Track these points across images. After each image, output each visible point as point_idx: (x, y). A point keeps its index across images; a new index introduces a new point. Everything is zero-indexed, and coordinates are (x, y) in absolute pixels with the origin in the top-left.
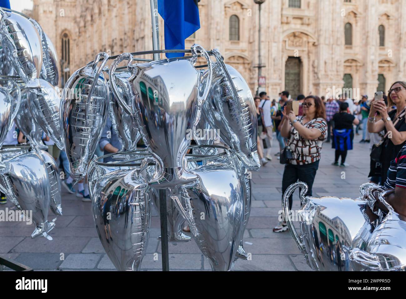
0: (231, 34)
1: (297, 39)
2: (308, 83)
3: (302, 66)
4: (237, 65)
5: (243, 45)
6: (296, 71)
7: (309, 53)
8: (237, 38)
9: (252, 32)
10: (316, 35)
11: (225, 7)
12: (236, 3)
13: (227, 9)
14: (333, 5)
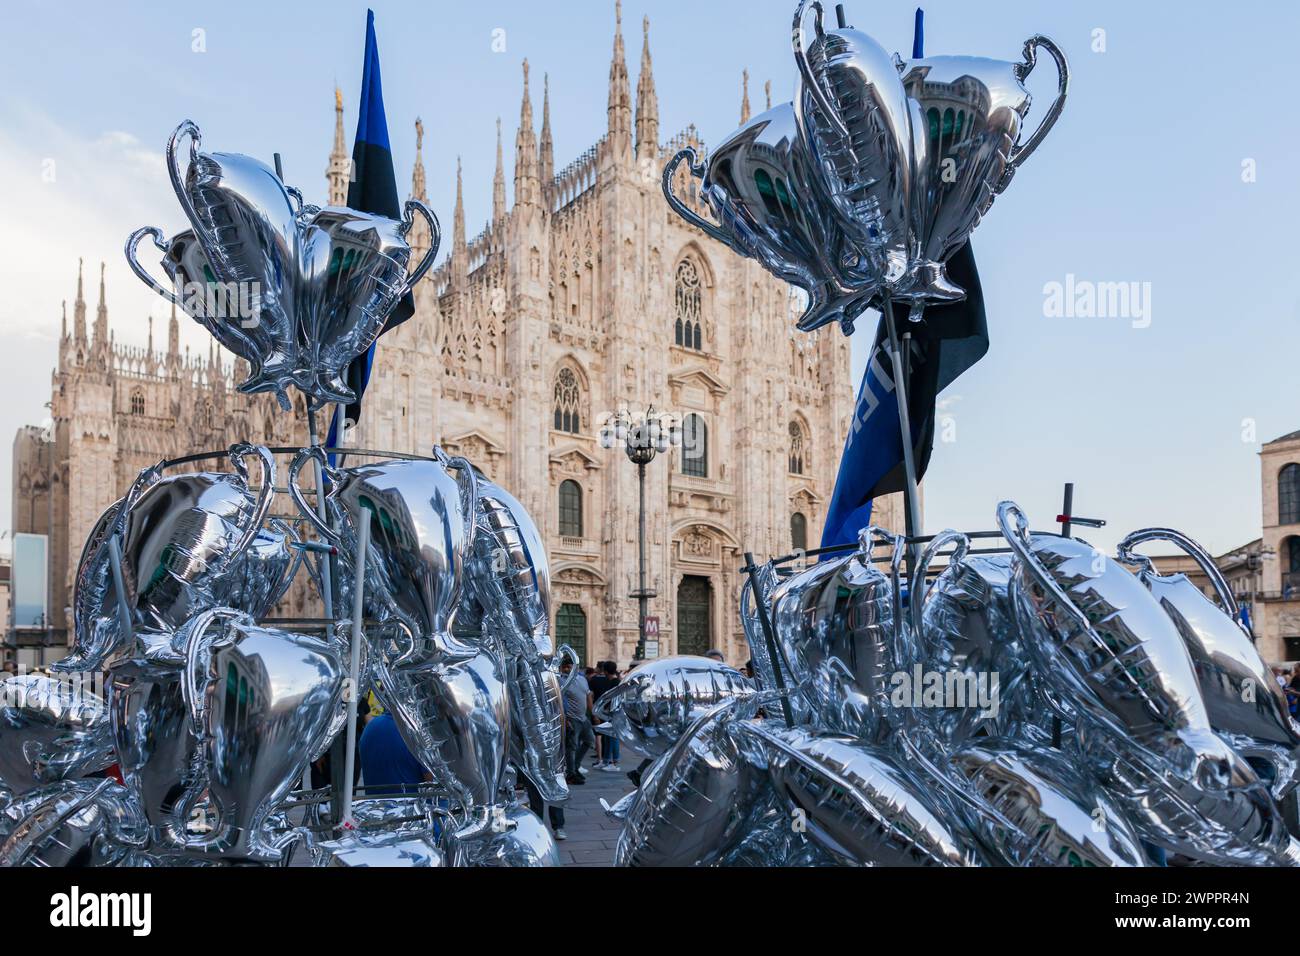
0: (563, 522)
1: (702, 541)
2: (726, 633)
3: (713, 596)
4: (577, 589)
5: (590, 546)
6: (700, 607)
7: (725, 570)
8: (577, 531)
9: (608, 522)
10: (739, 535)
11: (551, 462)
12: (574, 456)
13: (555, 466)
14: (768, 476)
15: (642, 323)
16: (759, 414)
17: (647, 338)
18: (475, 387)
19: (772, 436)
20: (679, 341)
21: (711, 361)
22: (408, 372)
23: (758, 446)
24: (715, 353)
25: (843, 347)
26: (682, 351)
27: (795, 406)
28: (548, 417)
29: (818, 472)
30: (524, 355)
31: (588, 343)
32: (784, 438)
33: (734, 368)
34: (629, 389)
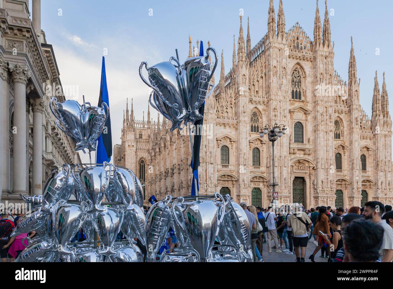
0: (254, 161)
1: (301, 165)
2: (310, 196)
3: (306, 184)
4: (258, 183)
5: (263, 169)
6: (301, 187)
7: (310, 175)
8: (258, 164)
9: (269, 160)
10: (315, 162)
11: (250, 143)
12: (257, 140)
13: (251, 144)
14: (326, 141)
15: (280, 93)
16: (323, 119)
17: (281, 98)
18: (226, 121)
19: (328, 126)
20: (293, 97)
21: (304, 103)
22: (206, 119)
23: (322, 130)
24: (306, 100)
25: (356, 91)
26: (294, 101)
27: (337, 115)
28: (249, 128)
29: (346, 138)
30: (241, 109)
31: (261, 103)
32: (332, 127)
33: (313, 104)
34: (275, 116)
